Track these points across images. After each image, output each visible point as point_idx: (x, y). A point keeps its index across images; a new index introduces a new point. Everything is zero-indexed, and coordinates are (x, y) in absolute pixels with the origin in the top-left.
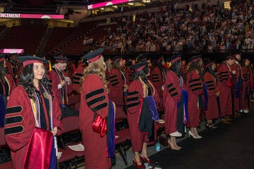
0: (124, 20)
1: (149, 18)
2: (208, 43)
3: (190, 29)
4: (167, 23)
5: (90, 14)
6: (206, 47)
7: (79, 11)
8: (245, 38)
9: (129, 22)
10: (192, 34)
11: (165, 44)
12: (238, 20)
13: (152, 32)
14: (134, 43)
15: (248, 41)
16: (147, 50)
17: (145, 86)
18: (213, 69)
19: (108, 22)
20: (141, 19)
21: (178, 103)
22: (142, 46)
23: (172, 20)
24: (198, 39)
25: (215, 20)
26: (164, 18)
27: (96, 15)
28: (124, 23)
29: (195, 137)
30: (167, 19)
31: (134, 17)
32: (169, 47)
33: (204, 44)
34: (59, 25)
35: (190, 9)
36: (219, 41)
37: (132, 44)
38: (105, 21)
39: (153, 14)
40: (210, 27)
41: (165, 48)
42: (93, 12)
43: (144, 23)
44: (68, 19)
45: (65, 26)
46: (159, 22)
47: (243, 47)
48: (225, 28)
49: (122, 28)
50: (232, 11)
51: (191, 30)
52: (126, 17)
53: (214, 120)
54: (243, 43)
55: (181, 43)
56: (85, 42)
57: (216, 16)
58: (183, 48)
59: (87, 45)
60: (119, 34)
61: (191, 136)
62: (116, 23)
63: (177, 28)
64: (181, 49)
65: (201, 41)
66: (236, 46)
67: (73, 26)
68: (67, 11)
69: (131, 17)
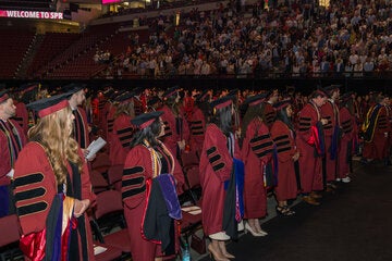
0: (161, 22)
1: (201, 20)
2: (293, 62)
3: (264, 38)
4: (228, 28)
5: (105, 11)
6: (289, 68)
7: (89, 6)
8: (349, 54)
9: (168, 26)
10: (268, 47)
11: (224, 63)
12: (340, 26)
13: (205, 42)
14: (176, 61)
15: (353, 58)
16: (196, 72)
17: (155, 156)
18: (289, 115)
19: (136, 26)
20: (188, 22)
21: (226, 182)
22: (188, 66)
23: (237, 24)
24: (276, 54)
25: (304, 24)
26: (225, 21)
27: (115, 14)
28: (161, 28)
29: (255, 234)
30: (230, 22)
31: (178, 18)
32: (232, 67)
33: (287, 63)
34: (56, 29)
35: (266, 7)
36: (309, 59)
37: (174, 61)
38: (130, 23)
39: (207, 13)
40: (297, 35)
41: (224, 68)
42: (111, 9)
43: (193, 28)
44: (70, 19)
45: (65, 31)
46: (217, 27)
47: (347, 69)
48: (319, 38)
49: (158, 35)
50: (330, 11)
51: (267, 40)
52: (164, 18)
53: (290, 201)
54: (346, 61)
55: (250, 62)
56: (97, 58)
57: (306, 17)
58: (255, 70)
59: (100, 62)
60: (152, 45)
61: (249, 233)
62: (147, 27)
63: (245, 37)
64: (251, 71)
65: (283, 58)
66: (336, 67)
67: (79, 32)
68: (67, 5)
69: (173, 18)
